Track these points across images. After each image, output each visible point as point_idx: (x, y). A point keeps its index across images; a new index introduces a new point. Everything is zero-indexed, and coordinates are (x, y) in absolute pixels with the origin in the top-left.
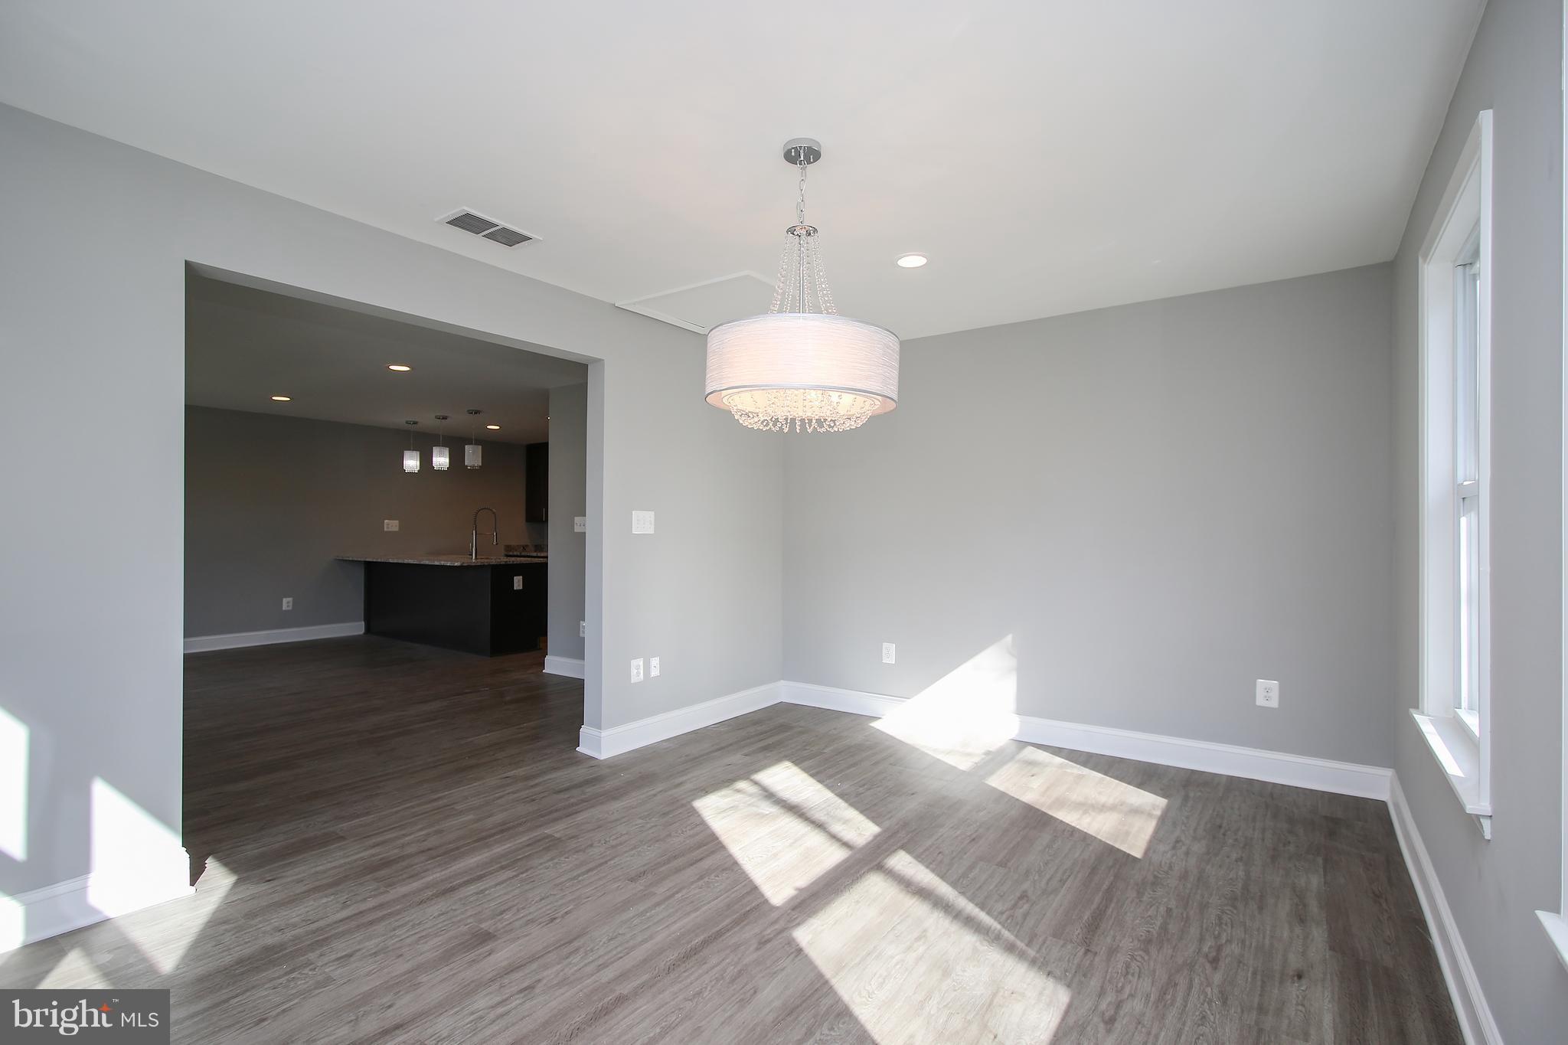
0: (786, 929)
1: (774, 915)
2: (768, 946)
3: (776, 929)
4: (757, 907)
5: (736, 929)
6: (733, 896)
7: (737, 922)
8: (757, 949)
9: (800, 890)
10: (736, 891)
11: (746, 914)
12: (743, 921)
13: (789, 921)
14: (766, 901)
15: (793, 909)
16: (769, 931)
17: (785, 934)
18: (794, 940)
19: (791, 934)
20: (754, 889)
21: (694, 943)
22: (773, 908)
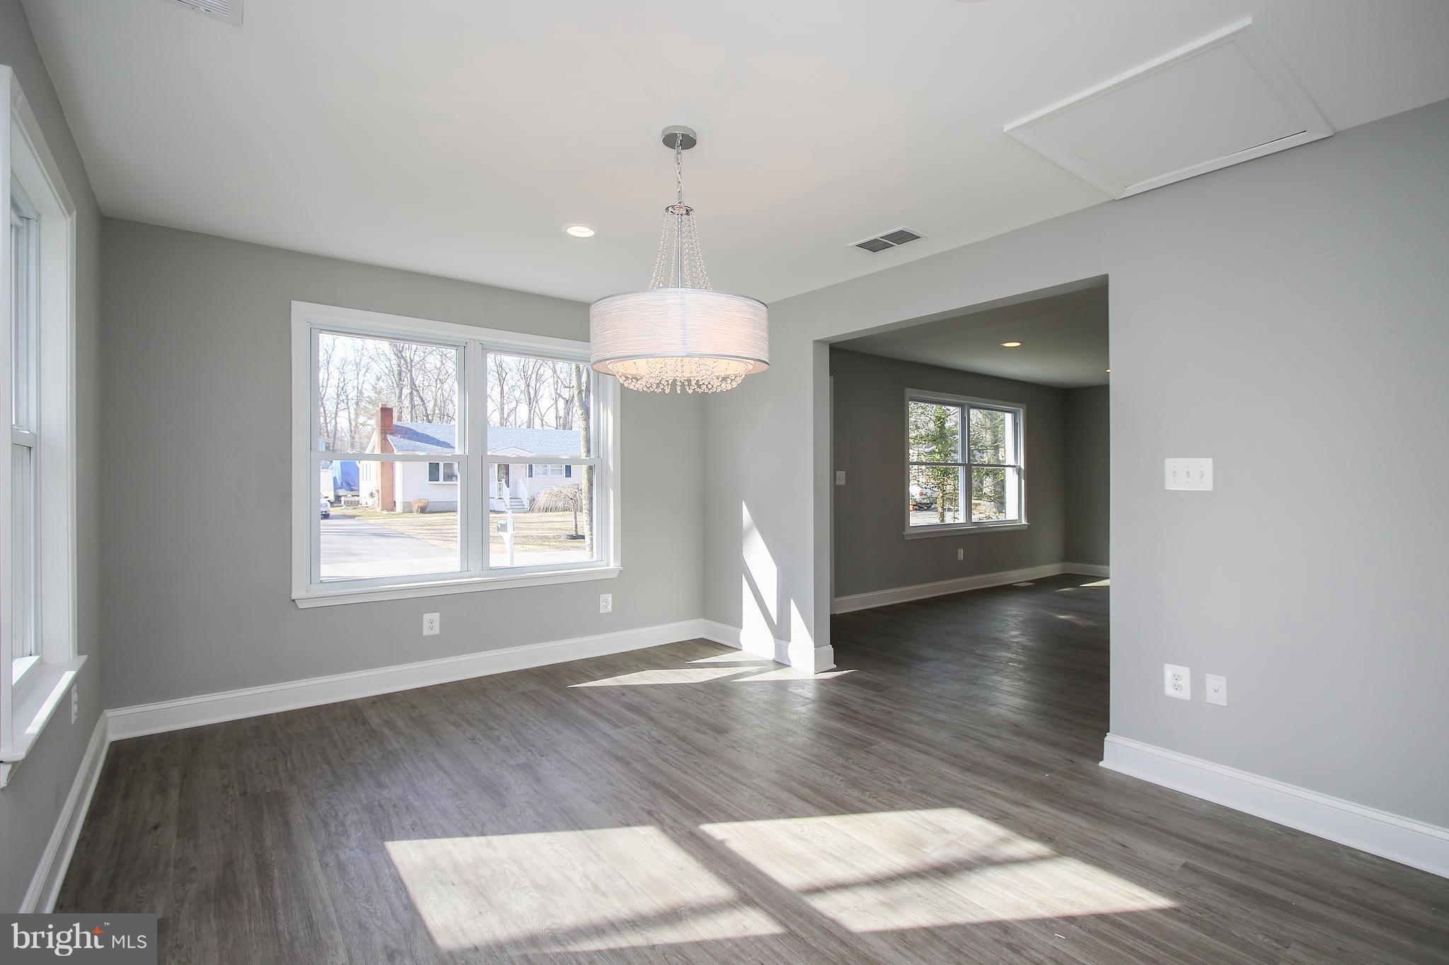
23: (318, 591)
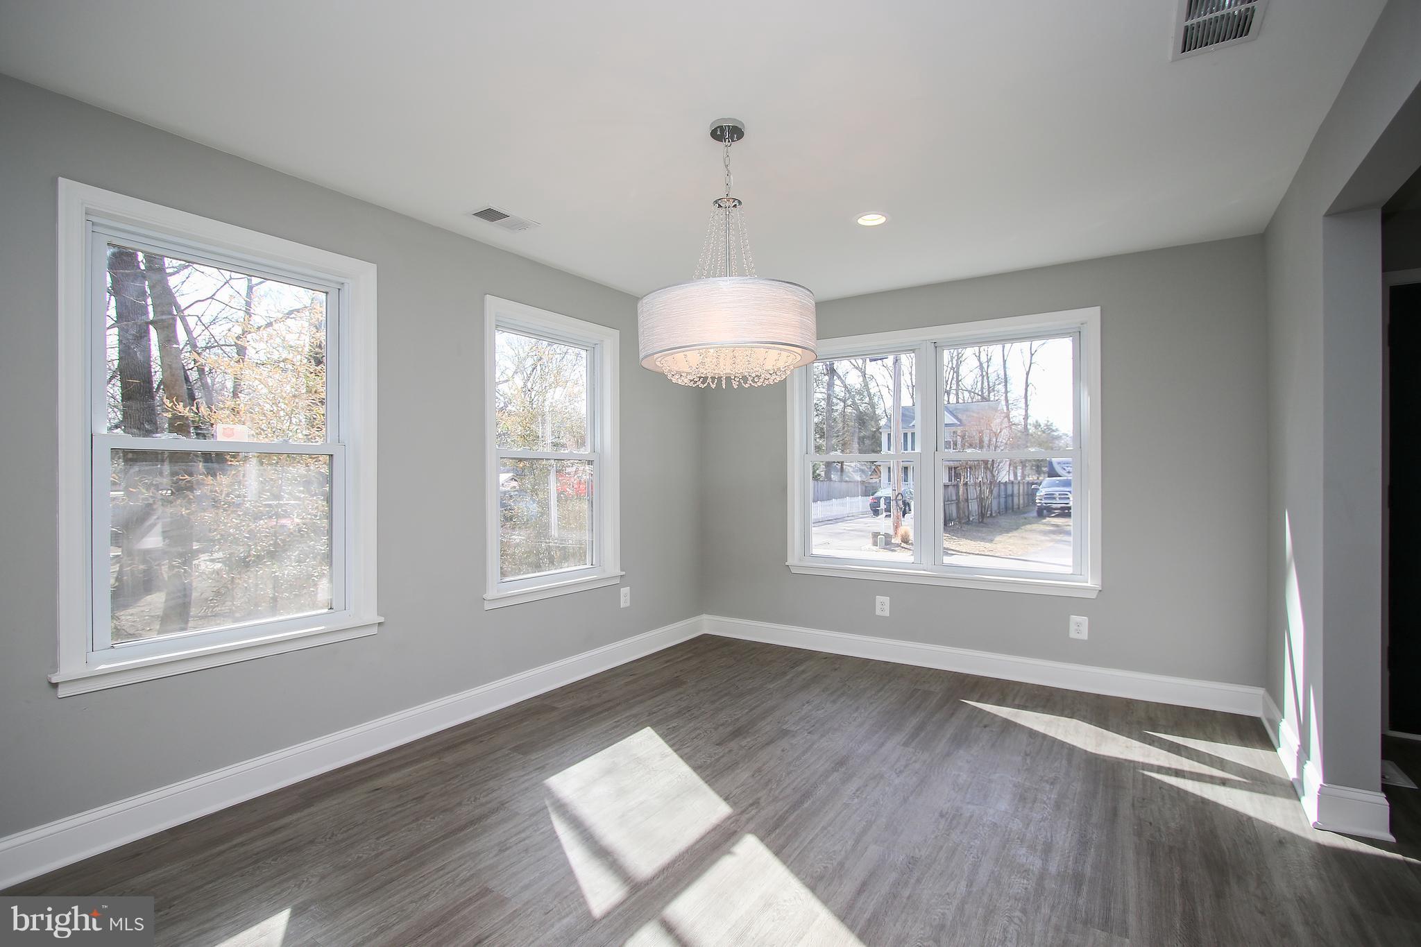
0: (740, 814)
1: (751, 826)
2: (751, 801)
3: (747, 814)
4: (769, 832)
5: (782, 812)
6: (797, 844)
7: (782, 819)
8: (759, 799)
9: (729, 852)
10: (795, 849)
11: (776, 827)
12: (777, 819)
13: (738, 821)
14: (762, 839)
15: (736, 832)
16: (753, 812)
17: (740, 810)
18: (731, 807)
19: (734, 810)
20: (778, 852)
21: (809, 802)
22: (754, 832)
23: (808, 562)
